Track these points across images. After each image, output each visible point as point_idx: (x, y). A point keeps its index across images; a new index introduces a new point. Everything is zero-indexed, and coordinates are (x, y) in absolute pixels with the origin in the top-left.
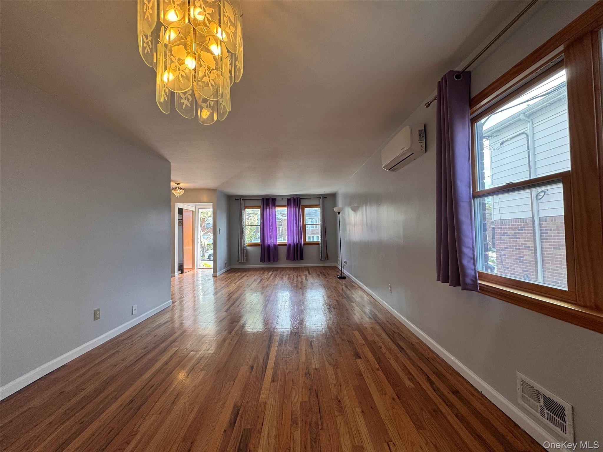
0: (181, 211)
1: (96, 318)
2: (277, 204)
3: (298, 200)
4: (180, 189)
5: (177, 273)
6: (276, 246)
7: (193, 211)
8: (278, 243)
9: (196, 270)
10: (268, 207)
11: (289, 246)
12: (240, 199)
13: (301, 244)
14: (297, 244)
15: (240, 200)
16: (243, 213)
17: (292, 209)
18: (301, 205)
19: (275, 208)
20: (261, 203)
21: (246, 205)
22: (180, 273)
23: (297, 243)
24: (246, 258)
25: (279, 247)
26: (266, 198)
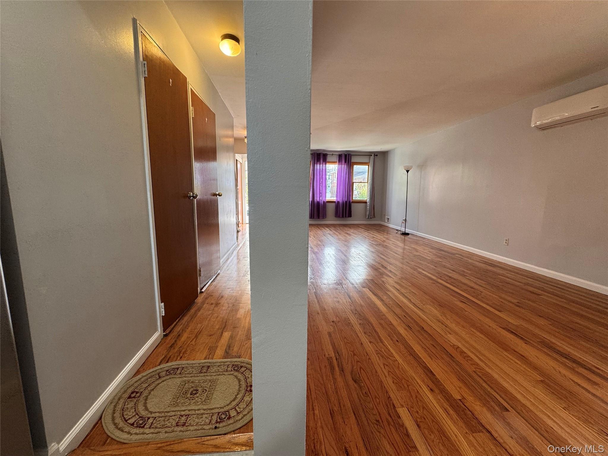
2: (328, 160)
3: (350, 157)
6: (325, 203)
7: (241, 164)
8: (327, 200)
10: (319, 163)
11: (337, 204)
13: (349, 202)
17: (343, 166)
18: (351, 162)
19: (326, 164)
23: (346, 200)
25: (327, 204)
26: (317, 153)
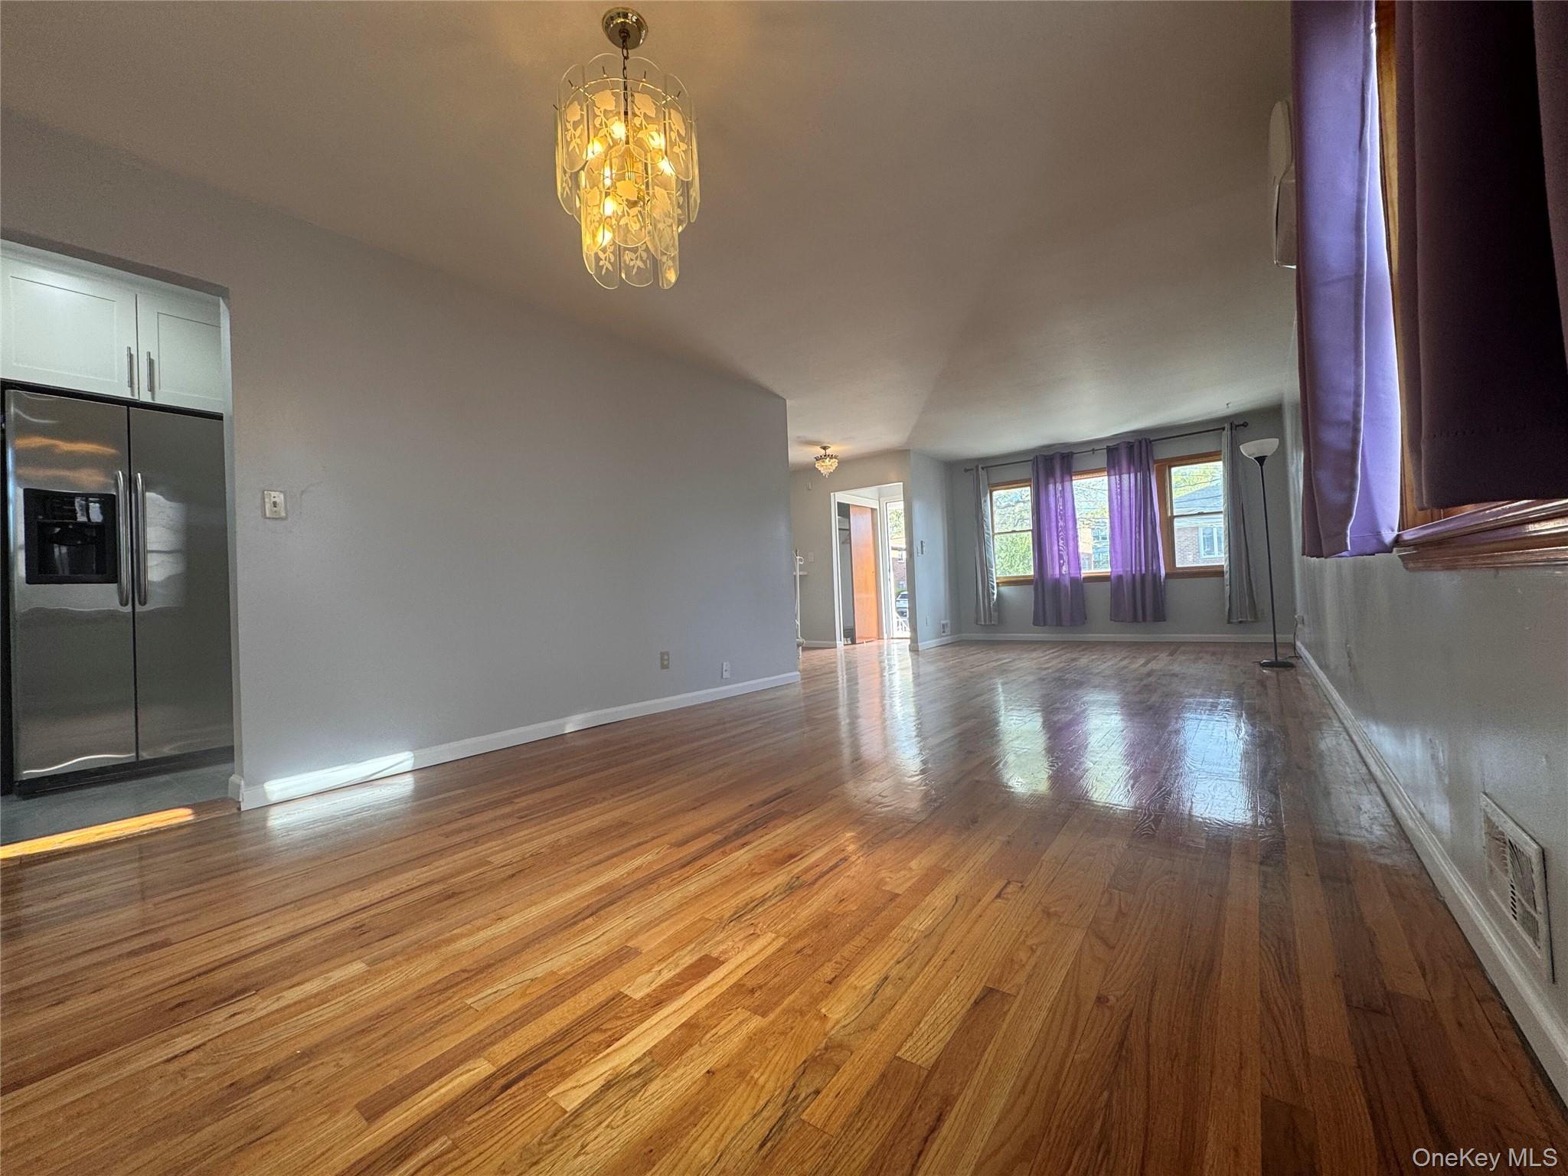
0: (844, 510)
1: (664, 667)
2: (1076, 467)
3: (1144, 449)
4: (832, 457)
5: (841, 643)
6: (1079, 585)
7: (873, 510)
8: (1083, 576)
9: (886, 641)
10: (1051, 481)
11: (1114, 583)
12: (977, 467)
13: (1156, 576)
14: (1143, 577)
15: (977, 470)
16: (985, 501)
17: (1125, 477)
18: (1155, 462)
19: (1072, 480)
20: (1031, 471)
21: (993, 481)
22: (850, 642)
23: (1143, 572)
24: (996, 614)
25: (1086, 584)
26: (1045, 456)
